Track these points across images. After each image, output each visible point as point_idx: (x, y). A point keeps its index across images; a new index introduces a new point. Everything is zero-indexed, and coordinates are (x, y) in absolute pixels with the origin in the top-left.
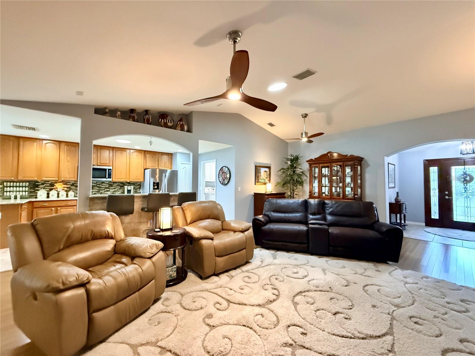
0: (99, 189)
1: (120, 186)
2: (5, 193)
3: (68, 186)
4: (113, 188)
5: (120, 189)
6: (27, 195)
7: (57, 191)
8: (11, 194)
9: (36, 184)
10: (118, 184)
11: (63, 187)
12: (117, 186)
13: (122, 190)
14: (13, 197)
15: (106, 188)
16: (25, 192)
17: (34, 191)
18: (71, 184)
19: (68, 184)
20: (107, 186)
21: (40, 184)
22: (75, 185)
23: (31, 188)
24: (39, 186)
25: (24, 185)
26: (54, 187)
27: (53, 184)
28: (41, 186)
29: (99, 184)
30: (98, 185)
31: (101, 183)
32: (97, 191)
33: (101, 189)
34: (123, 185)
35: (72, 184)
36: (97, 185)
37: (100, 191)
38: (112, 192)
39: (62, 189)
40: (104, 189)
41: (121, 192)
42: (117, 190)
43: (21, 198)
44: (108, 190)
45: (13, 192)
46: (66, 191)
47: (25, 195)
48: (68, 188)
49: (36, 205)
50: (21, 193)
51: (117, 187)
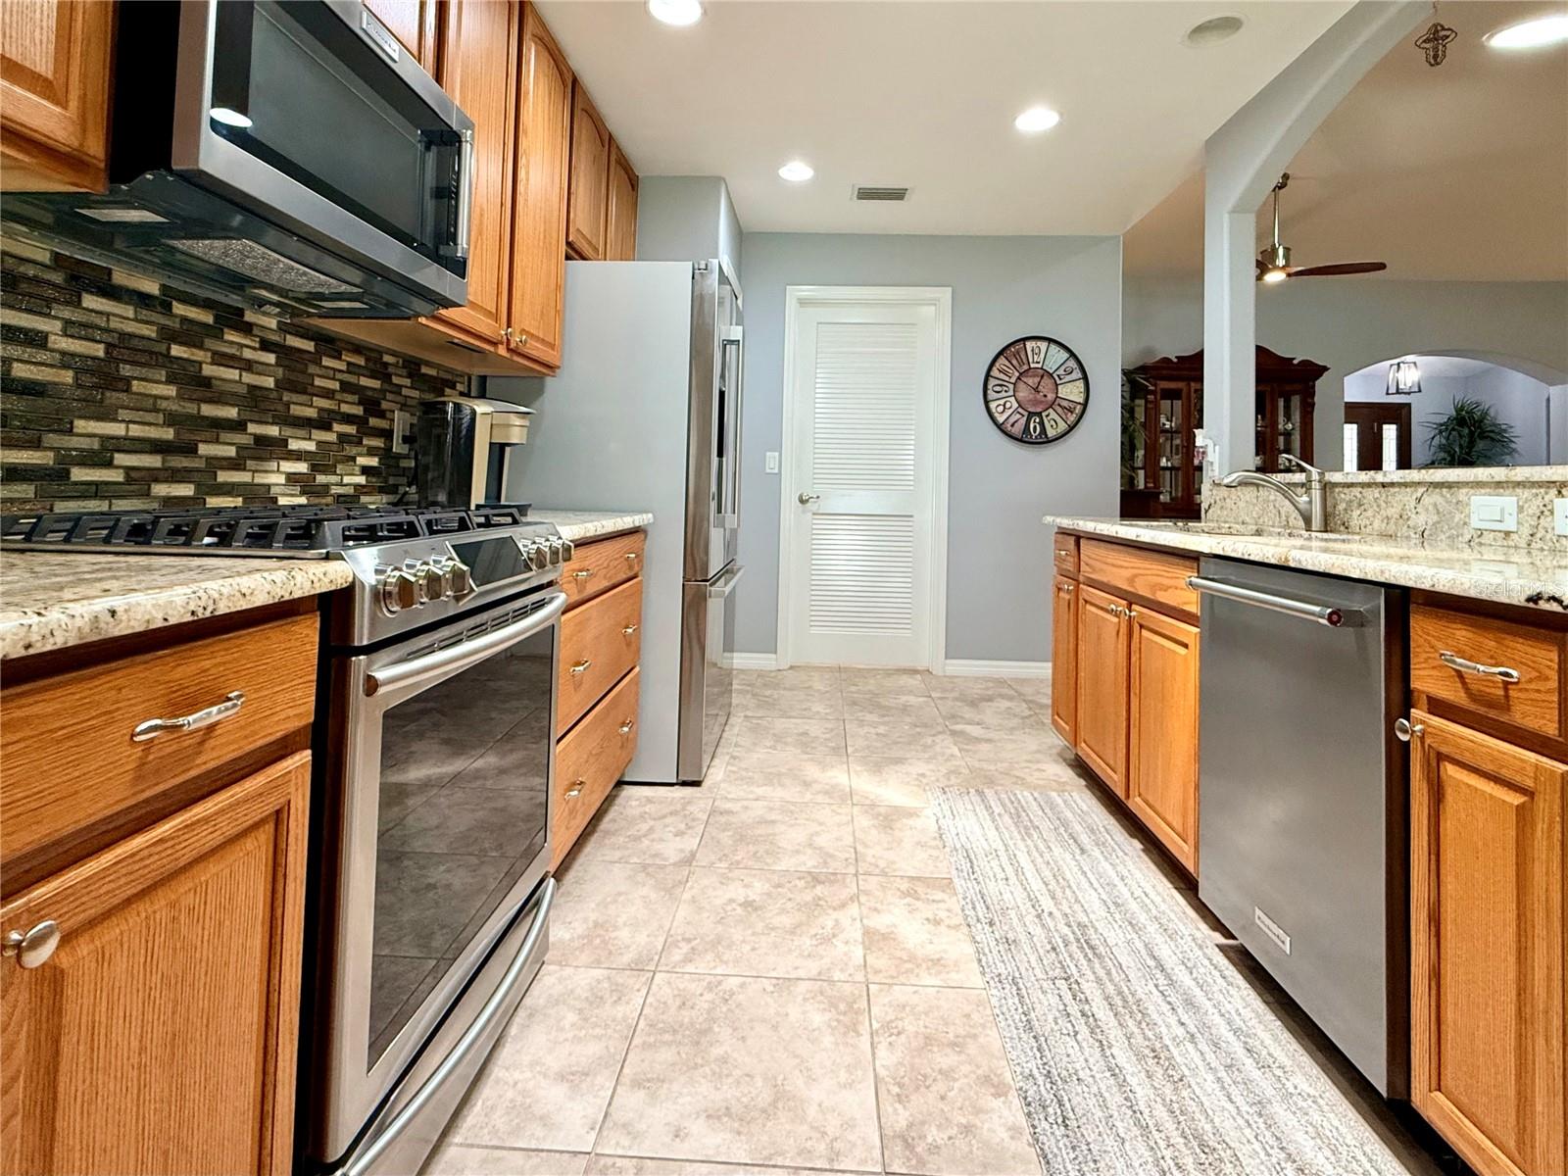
0: (188, 408)
1: (363, 396)
4: (313, 413)
5: (364, 429)
13: (371, 451)
15: (255, 401)
32: (168, 434)
33: (207, 410)
37: (191, 450)
38: (302, 467)
40: (232, 413)
41: (366, 471)
42: (343, 438)
44: (273, 431)
51: (344, 408)
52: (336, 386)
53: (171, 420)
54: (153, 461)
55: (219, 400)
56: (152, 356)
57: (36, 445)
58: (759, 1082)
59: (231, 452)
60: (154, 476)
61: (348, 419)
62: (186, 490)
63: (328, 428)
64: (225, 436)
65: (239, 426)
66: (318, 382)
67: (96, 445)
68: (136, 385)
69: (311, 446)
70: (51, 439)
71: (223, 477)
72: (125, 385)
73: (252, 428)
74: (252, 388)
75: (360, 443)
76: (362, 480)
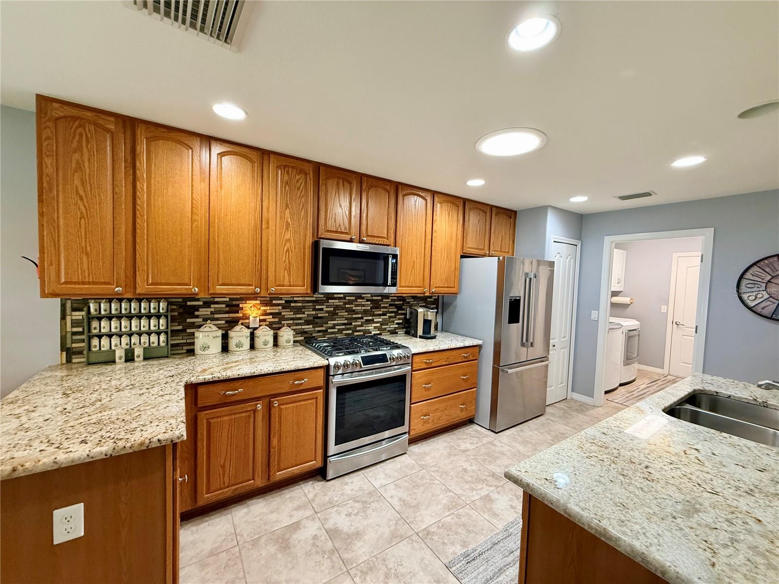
0: (350, 316)
1: (396, 306)
2: (95, 342)
3: (276, 310)
4: (381, 312)
5: (396, 313)
6: (162, 344)
7: (248, 327)
8: (116, 346)
9: (189, 303)
10: (392, 300)
11: (263, 315)
12: (390, 305)
13: (399, 319)
14: (120, 353)
15: (365, 312)
16: (158, 334)
17: (184, 330)
18: (284, 302)
19: (274, 302)
20: (367, 305)
21: (201, 303)
22: (292, 305)
23: (173, 319)
24: (197, 313)
25: (154, 308)
26: (238, 313)
27: (234, 303)
28: (203, 312)
29: (350, 302)
30: (347, 306)
31: (354, 298)
32: (346, 322)
33: (354, 316)
34: (401, 302)
35: (286, 301)
36: (345, 304)
37: (351, 324)
38: (379, 325)
39: (261, 321)
40: (360, 316)
41: (397, 324)
42: (390, 317)
43: (145, 359)
44: (370, 318)
45: (120, 336)
46: (270, 325)
47: (156, 344)
48: (274, 315)
49: (205, 397)
50: (144, 338)
51: (390, 310)
52: (388, 305)
53: (347, 319)
54: (344, 327)
55: (357, 313)
56: (343, 308)
57: (322, 326)
58: (416, 501)
59: (360, 323)
60: (344, 330)
61: (392, 312)
62: (350, 332)
63: (386, 315)
64: (358, 320)
65: (362, 318)
66: (382, 305)
67: (332, 325)
68: (339, 314)
69: (381, 320)
70: (324, 325)
71: (358, 329)
72: (337, 314)
73: (365, 318)
74: (364, 310)
75: (396, 317)
76: (397, 326)
